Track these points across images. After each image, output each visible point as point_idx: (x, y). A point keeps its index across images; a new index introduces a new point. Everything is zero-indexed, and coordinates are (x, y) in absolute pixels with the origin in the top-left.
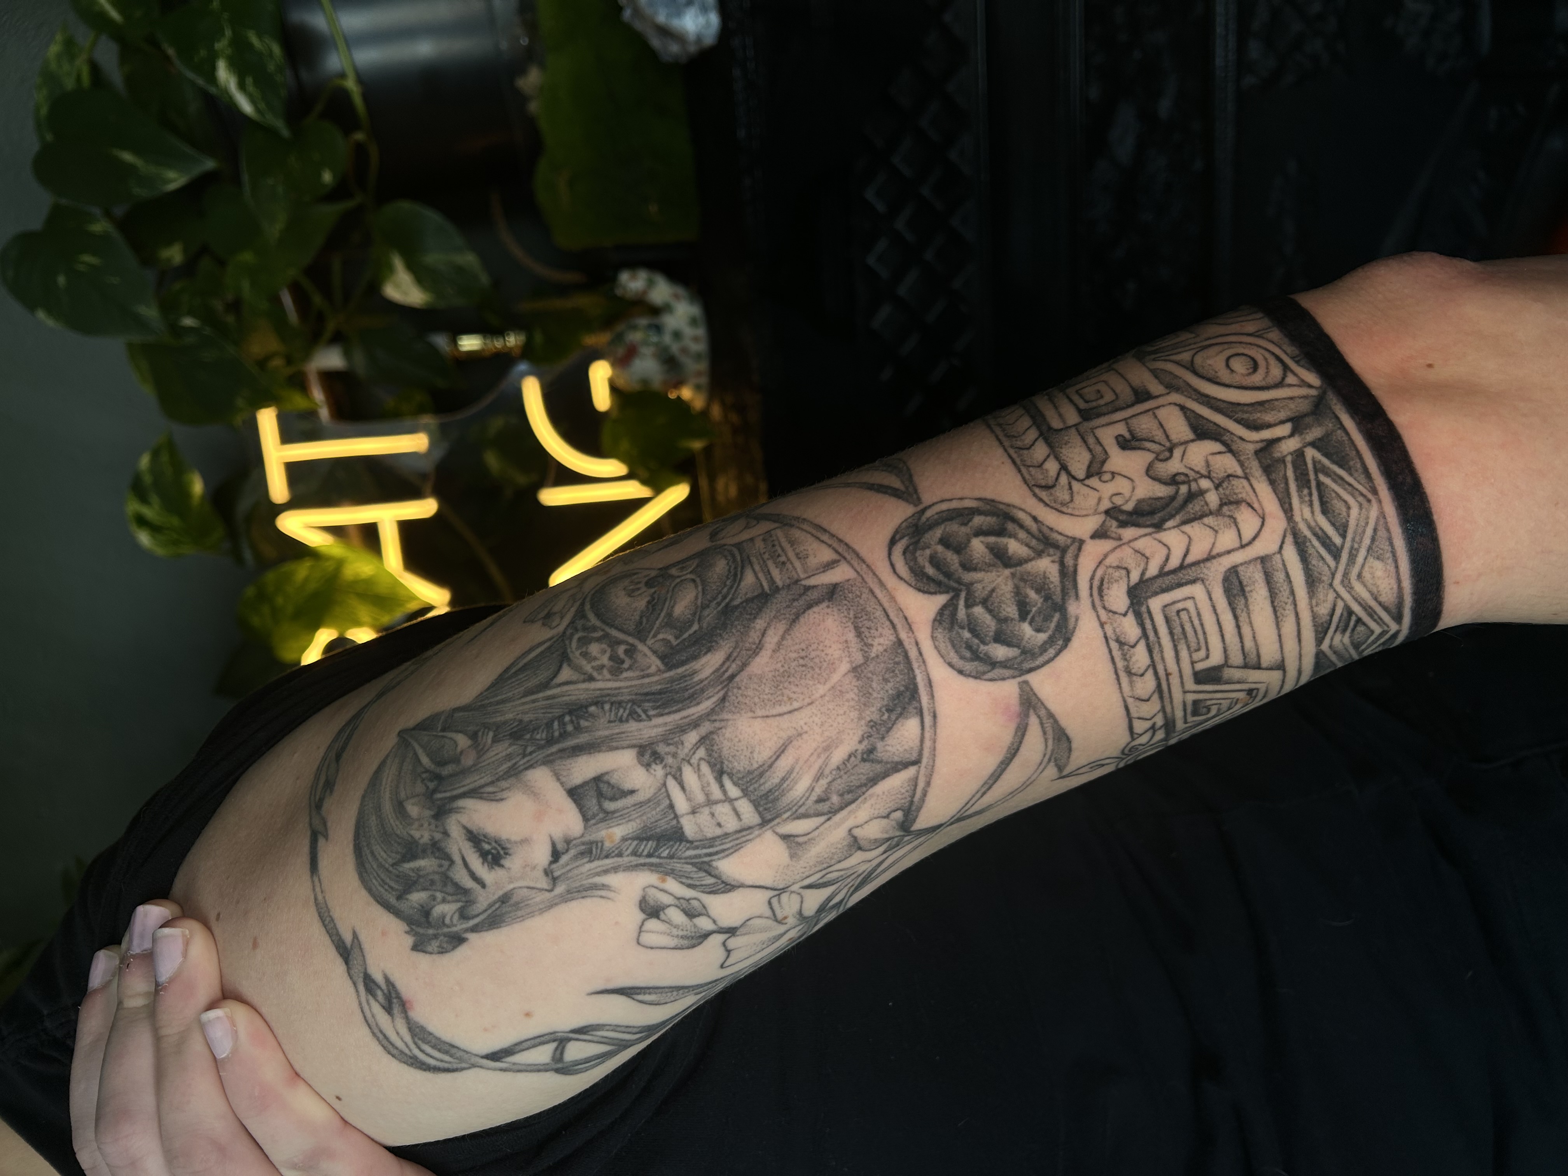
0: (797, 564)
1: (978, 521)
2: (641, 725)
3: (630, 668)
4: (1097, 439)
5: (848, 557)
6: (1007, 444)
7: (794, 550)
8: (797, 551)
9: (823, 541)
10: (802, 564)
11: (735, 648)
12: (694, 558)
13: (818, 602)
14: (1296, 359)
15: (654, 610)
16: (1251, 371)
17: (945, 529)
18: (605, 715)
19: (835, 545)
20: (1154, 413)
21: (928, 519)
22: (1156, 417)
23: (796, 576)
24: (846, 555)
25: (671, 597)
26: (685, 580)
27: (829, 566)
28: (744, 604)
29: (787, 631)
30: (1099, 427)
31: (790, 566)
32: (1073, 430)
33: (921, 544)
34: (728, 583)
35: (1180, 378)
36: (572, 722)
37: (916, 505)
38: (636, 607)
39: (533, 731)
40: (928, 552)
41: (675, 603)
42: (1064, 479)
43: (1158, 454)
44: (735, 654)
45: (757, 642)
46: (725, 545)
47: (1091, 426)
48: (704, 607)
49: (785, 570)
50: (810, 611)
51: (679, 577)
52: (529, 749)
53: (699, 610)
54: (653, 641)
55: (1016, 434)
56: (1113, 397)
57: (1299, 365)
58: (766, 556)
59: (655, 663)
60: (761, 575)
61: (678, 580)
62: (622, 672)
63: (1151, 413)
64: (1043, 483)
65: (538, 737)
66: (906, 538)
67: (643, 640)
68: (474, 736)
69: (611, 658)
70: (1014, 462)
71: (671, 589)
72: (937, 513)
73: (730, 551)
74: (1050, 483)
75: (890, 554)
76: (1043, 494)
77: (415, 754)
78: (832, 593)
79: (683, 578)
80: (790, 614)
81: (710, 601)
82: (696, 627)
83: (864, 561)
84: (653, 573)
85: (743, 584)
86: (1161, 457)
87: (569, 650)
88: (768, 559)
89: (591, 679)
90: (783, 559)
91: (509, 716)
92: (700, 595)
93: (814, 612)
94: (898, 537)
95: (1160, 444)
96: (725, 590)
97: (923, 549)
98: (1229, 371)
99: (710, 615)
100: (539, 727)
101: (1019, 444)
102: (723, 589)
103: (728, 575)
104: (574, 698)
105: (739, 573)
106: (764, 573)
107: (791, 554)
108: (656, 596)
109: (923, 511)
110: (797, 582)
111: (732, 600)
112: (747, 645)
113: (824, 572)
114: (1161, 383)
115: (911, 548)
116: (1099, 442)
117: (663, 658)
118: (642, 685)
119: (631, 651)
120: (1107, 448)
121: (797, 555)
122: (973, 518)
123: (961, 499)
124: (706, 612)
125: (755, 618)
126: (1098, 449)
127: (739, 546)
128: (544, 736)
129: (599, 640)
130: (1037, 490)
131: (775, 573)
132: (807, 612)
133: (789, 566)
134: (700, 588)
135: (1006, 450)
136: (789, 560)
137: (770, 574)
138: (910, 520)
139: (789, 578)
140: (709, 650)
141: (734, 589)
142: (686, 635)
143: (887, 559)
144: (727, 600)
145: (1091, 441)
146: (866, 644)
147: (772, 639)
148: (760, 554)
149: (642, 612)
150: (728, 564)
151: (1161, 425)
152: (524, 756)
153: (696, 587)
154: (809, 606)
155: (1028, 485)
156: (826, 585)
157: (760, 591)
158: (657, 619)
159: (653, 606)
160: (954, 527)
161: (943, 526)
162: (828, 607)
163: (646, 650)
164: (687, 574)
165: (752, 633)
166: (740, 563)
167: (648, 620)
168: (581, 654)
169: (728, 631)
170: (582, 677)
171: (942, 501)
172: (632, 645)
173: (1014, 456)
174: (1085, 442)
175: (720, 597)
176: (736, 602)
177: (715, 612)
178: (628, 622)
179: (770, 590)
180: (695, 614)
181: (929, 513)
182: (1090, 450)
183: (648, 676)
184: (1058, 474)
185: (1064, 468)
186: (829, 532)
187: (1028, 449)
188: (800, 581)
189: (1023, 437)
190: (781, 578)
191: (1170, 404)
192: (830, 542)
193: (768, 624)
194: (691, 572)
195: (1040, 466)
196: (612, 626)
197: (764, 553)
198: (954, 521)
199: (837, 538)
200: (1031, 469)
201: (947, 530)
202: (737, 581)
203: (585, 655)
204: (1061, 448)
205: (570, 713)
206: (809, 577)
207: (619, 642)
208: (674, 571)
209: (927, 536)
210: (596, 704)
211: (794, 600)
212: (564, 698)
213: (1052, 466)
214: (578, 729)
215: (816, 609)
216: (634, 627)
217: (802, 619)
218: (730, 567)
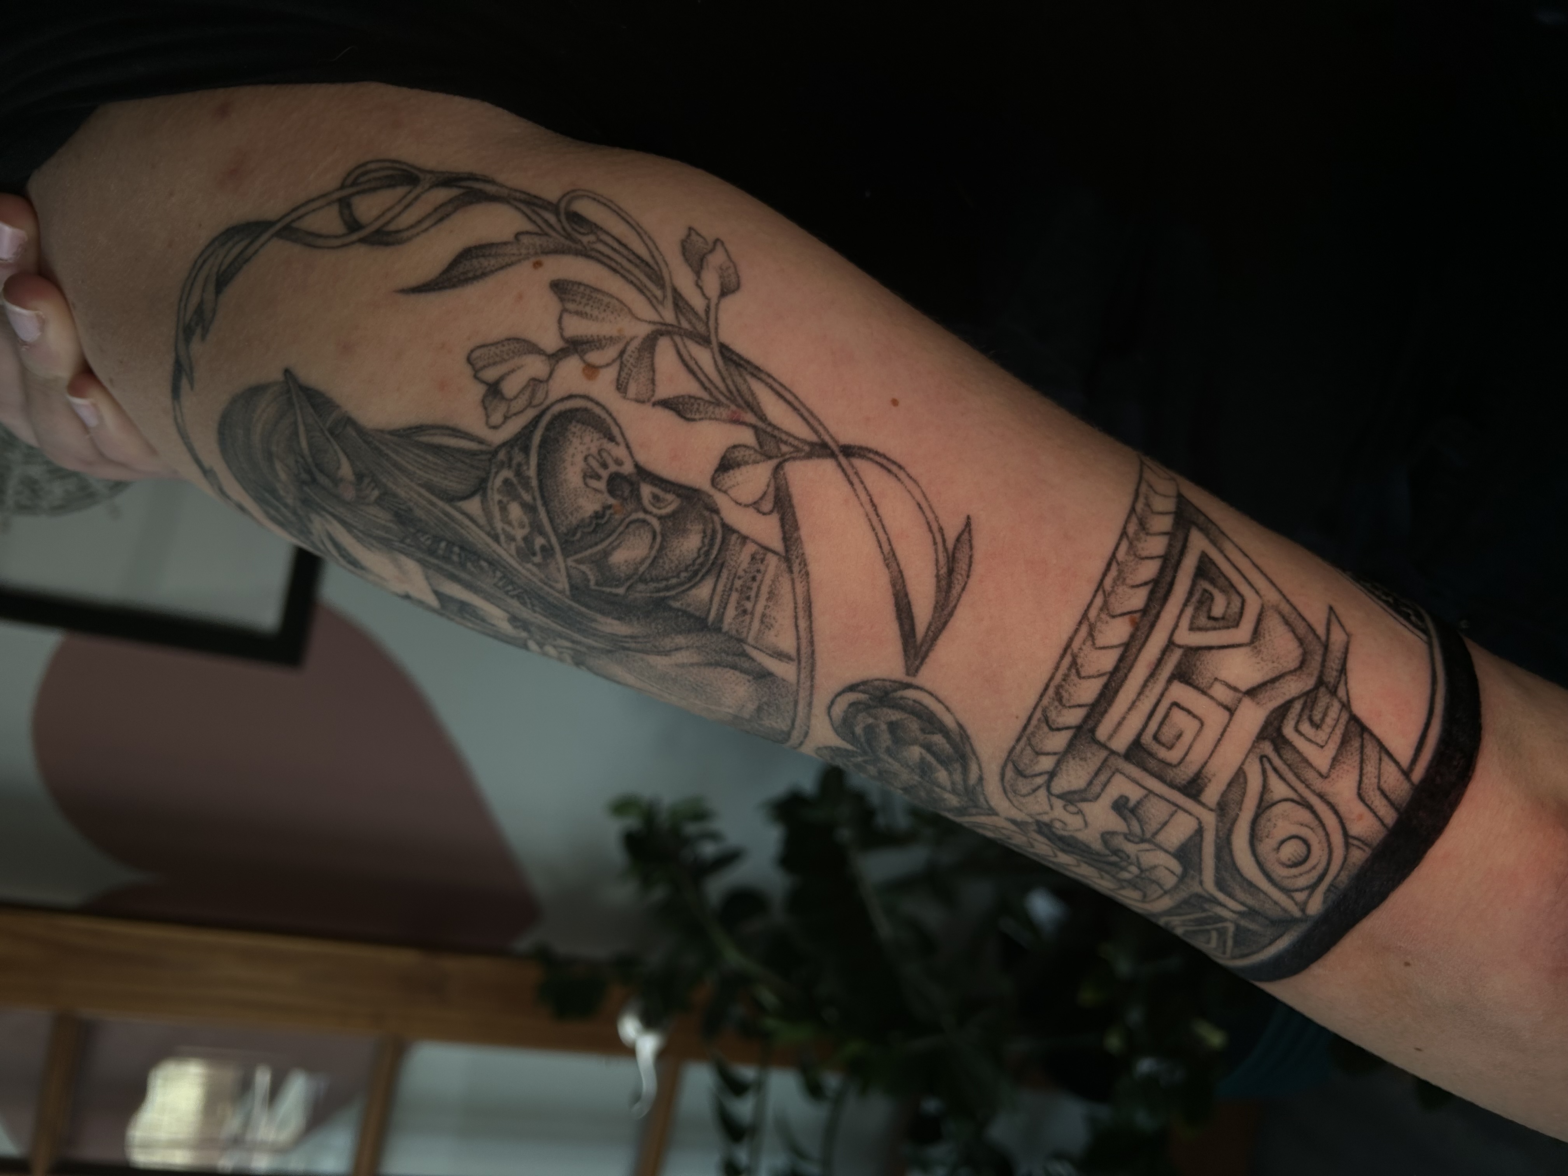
0: (756, 624)
1: (938, 739)
2: (524, 609)
3: (538, 565)
4: (1108, 781)
5: (803, 664)
6: (1045, 701)
7: (766, 607)
8: (767, 611)
9: (797, 626)
10: (759, 631)
11: (644, 637)
12: (678, 496)
13: (743, 671)
14: (1332, 888)
15: (594, 531)
16: (1289, 863)
17: (905, 719)
18: (494, 577)
19: (804, 642)
20: (1176, 811)
21: (902, 698)
22: (1172, 815)
23: (744, 635)
24: (803, 660)
25: (621, 533)
26: (649, 524)
27: (780, 655)
28: (680, 613)
29: (698, 664)
30: (1124, 774)
31: (748, 621)
32: (1104, 754)
33: (874, 711)
34: (683, 575)
35: (1240, 809)
36: (459, 555)
37: (908, 674)
38: (580, 507)
39: (418, 531)
40: (870, 721)
41: (619, 546)
42: (1040, 780)
43: (1131, 833)
44: (640, 640)
45: (668, 648)
46: (716, 511)
47: (1120, 767)
48: (642, 580)
49: (741, 619)
50: (732, 671)
51: (646, 511)
52: (408, 541)
53: (636, 577)
54: (574, 564)
55: (1064, 701)
56: (1175, 762)
57: (1325, 893)
58: (738, 583)
59: (563, 584)
60: (717, 599)
61: (641, 515)
62: (528, 562)
63: (1174, 808)
64: (1022, 767)
65: (422, 539)
66: (867, 696)
67: (566, 554)
68: (360, 477)
69: (525, 539)
70: (1025, 728)
71: (627, 520)
72: (914, 701)
73: (714, 531)
74: (1028, 772)
75: (839, 694)
76: (1010, 773)
77: (295, 423)
78: (762, 676)
79: (648, 518)
80: (712, 658)
81: (652, 580)
82: (621, 591)
83: (812, 678)
84: (628, 468)
85: (694, 592)
86: (1128, 837)
87: (490, 484)
88: (737, 590)
89: (496, 538)
90: (749, 605)
91: (402, 493)
92: (649, 561)
93: (734, 674)
94: (862, 687)
95: (1143, 831)
96: (674, 581)
97: (870, 715)
98: (1275, 846)
99: (642, 592)
100: (426, 533)
101: (1053, 715)
102: (673, 577)
103: (690, 565)
104: (471, 539)
105: (700, 575)
106: (721, 601)
107: (759, 608)
108: (608, 512)
109: (909, 686)
110: (741, 641)
111: (674, 598)
112: (657, 644)
113: (771, 656)
114: (1224, 794)
115: (861, 707)
116: (1105, 785)
117: (573, 587)
118: (541, 589)
119: (547, 551)
120: (1103, 795)
121: (764, 615)
122: (937, 734)
123: (948, 709)
124: (641, 587)
125: (680, 633)
126: (1096, 788)
127: (728, 530)
128: (429, 542)
129: (524, 505)
130: (1010, 766)
131: (731, 612)
132: (727, 669)
133: (747, 618)
134: (654, 553)
135: (1035, 708)
136: (752, 614)
137: (725, 608)
138: (888, 683)
139: (737, 631)
140: (619, 619)
141: (684, 588)
142: (608, 590)
143: (833, 695)
144: (668, 594)
145: (1103, 778)
146: (758, 717)
147: (682, 657)
148: (735, 574)
149: (583, 520)
150: (700, 549)
151: (1165, 824)
152: (402, 541)
153: (651, 548)
154: (734, 667)
155: (1009, 756)
156: (763, 667)
157: (704, 616)
158: (591, 547)
159: (597, 525)
160: (914, 725)
161: (906, 716)
162: (749, 681)
163: (562, 566)
164: (655, 516)
165: (667, 641)
166: (710, 562)
167: (582, 538)
168: (500, 502)
169: (648, 620)
170: (488, 529)
171: (931, 694)
172: (552, 549)
173: (1034, 722)
174: (1097, 774)
175: (664, 583)
176: (676, 605)
177: (648, 595)
178: (563, 518)
179: (712, 624)
180: (628, 578)
181: (910, 694)
182: (1090, 783)
183: (551, 587)
184: (1040, 774)
185: (1052, 775)
186: (811, 622)
187: (1051, 729)
188: (745, 643)
189: (1065, 712)
190: (731, 624)
191: (1198, 819)
192: (803, 633)
193: (687, 647)
194: (660, 518)
195: (1038, 753)
196: (545, 504)
197: (739, 578)
198: (919, 721)
199: (812, 637)
200: (1029, 748)
201: (906, 722)
202: (692, 583)
203: (503, 509)
204: (1074, 758)
205: (462, 548)
206: (755, 648)
207: (542, 533)
208: (646, 490)
209: (885, 710)
210: (490, 563)
211: (725, 652)
212: (462, 531)
213: (1047, 763)
214: (462, 565)
215: (737, 673)
216: (565, 531)
217: (719, 669)
218: (699, 557)
